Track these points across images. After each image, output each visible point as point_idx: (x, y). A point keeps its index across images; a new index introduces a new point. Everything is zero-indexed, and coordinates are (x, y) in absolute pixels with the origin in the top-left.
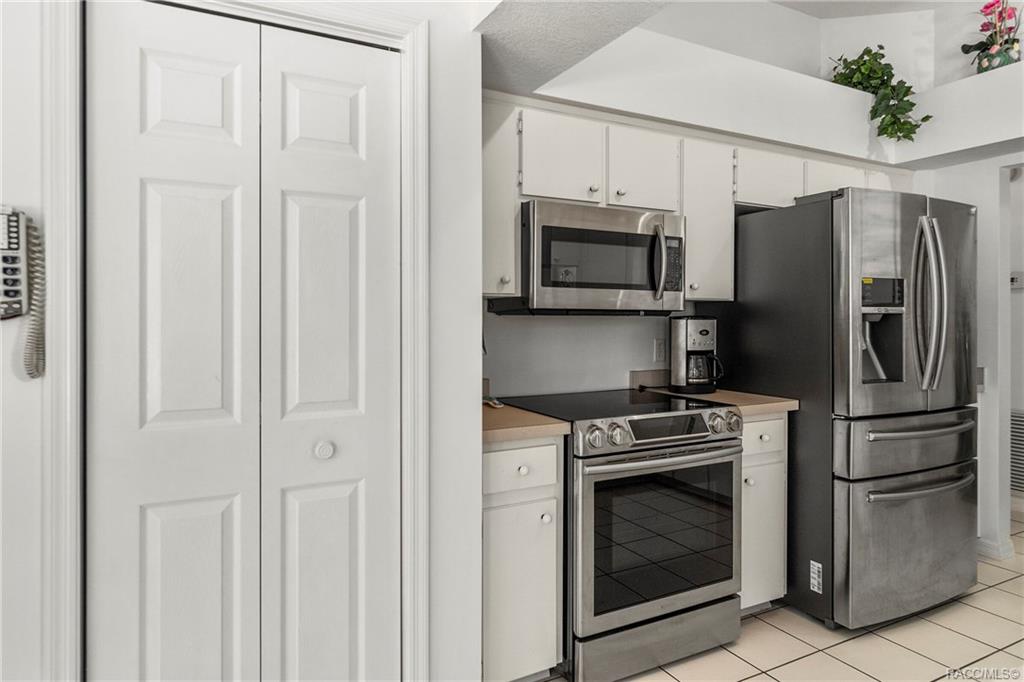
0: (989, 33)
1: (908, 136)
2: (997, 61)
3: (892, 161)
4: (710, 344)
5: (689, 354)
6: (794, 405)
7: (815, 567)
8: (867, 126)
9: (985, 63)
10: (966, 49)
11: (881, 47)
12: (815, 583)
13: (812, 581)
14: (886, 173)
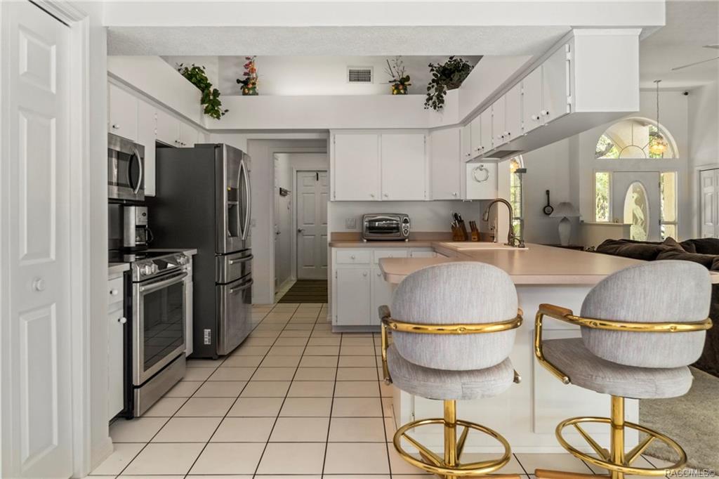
0: (247, 77)
1: (218, 118)
2: (251, 92)
3: (207, 128)
4: (144, 221)
5: (137, 227)
6: (195, 252)
7: (207, 331)
8: (199, 107)
9: (247, 91)
10: (239, 81)
11: (204, 68)
12: (207, 340)
13: (205, 339)
14: (203, 133)
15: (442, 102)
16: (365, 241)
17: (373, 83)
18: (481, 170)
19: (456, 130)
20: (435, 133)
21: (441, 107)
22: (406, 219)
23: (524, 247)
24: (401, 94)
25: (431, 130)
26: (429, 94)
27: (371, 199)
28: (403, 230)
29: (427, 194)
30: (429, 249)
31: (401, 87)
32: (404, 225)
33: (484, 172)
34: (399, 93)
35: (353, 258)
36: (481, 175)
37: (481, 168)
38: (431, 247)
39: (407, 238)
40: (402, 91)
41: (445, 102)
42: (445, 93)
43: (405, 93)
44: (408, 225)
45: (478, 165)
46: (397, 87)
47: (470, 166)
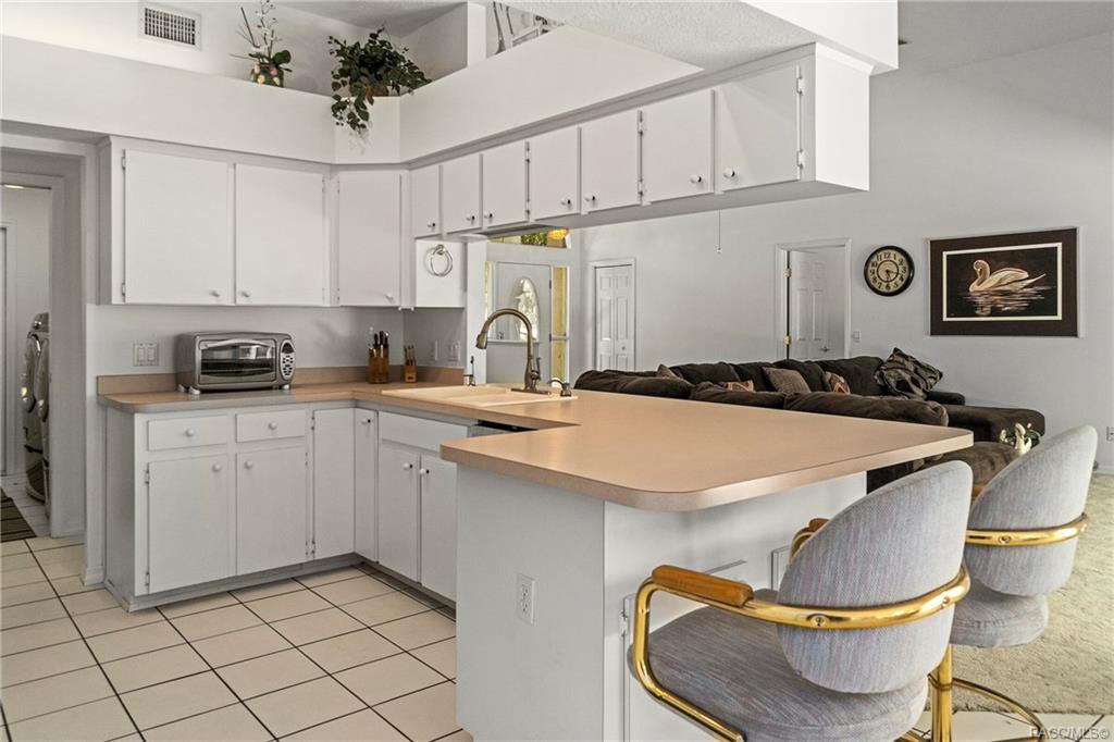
15: (366, 116)
16: (197, 392)
17: (201, 50)
18: (440, 254)
19: (394, 174)
20: (344, 175)
21: (363, 126)
22: (287, 344)
23: (570, 395)
24: (274, 84)
25: (335, 168)
26: (337, 97)
27: (212, 301)
28: (283, 366)
29: (327, 294)
30: (348, 403)
31: (274, 72)
32: (283, 355)
33: (443, 257)
34: (269, 82)
35: (187, 434)
36: (440, 263)
37: (439, 250)
38: (353, 399)
39: (288, 382)
40: (276, 80)
41: (371, 118)
42: (372, 102)
43: (281, 86)
44: (292, 355)
45: (435, 243)
46: (265, 70)
47: (423, 247)
